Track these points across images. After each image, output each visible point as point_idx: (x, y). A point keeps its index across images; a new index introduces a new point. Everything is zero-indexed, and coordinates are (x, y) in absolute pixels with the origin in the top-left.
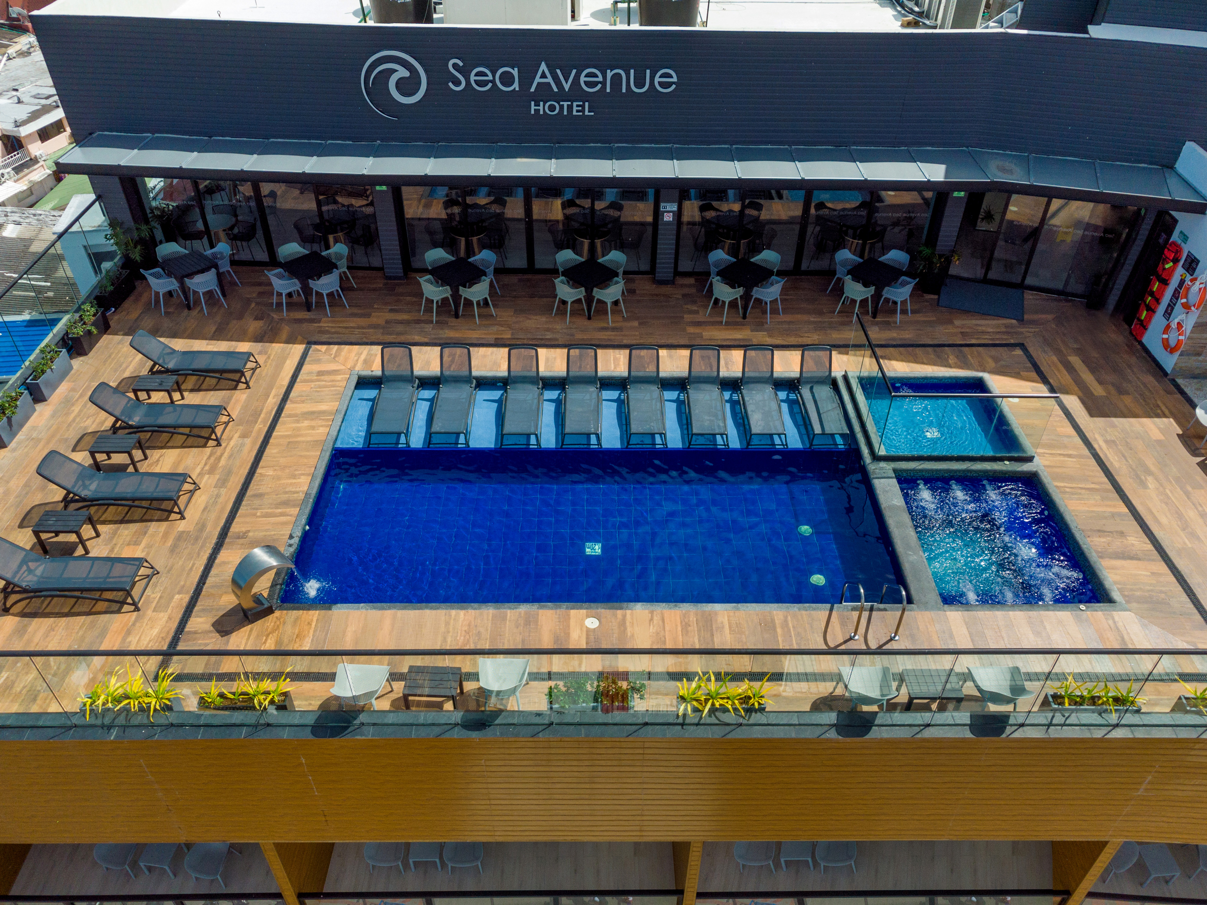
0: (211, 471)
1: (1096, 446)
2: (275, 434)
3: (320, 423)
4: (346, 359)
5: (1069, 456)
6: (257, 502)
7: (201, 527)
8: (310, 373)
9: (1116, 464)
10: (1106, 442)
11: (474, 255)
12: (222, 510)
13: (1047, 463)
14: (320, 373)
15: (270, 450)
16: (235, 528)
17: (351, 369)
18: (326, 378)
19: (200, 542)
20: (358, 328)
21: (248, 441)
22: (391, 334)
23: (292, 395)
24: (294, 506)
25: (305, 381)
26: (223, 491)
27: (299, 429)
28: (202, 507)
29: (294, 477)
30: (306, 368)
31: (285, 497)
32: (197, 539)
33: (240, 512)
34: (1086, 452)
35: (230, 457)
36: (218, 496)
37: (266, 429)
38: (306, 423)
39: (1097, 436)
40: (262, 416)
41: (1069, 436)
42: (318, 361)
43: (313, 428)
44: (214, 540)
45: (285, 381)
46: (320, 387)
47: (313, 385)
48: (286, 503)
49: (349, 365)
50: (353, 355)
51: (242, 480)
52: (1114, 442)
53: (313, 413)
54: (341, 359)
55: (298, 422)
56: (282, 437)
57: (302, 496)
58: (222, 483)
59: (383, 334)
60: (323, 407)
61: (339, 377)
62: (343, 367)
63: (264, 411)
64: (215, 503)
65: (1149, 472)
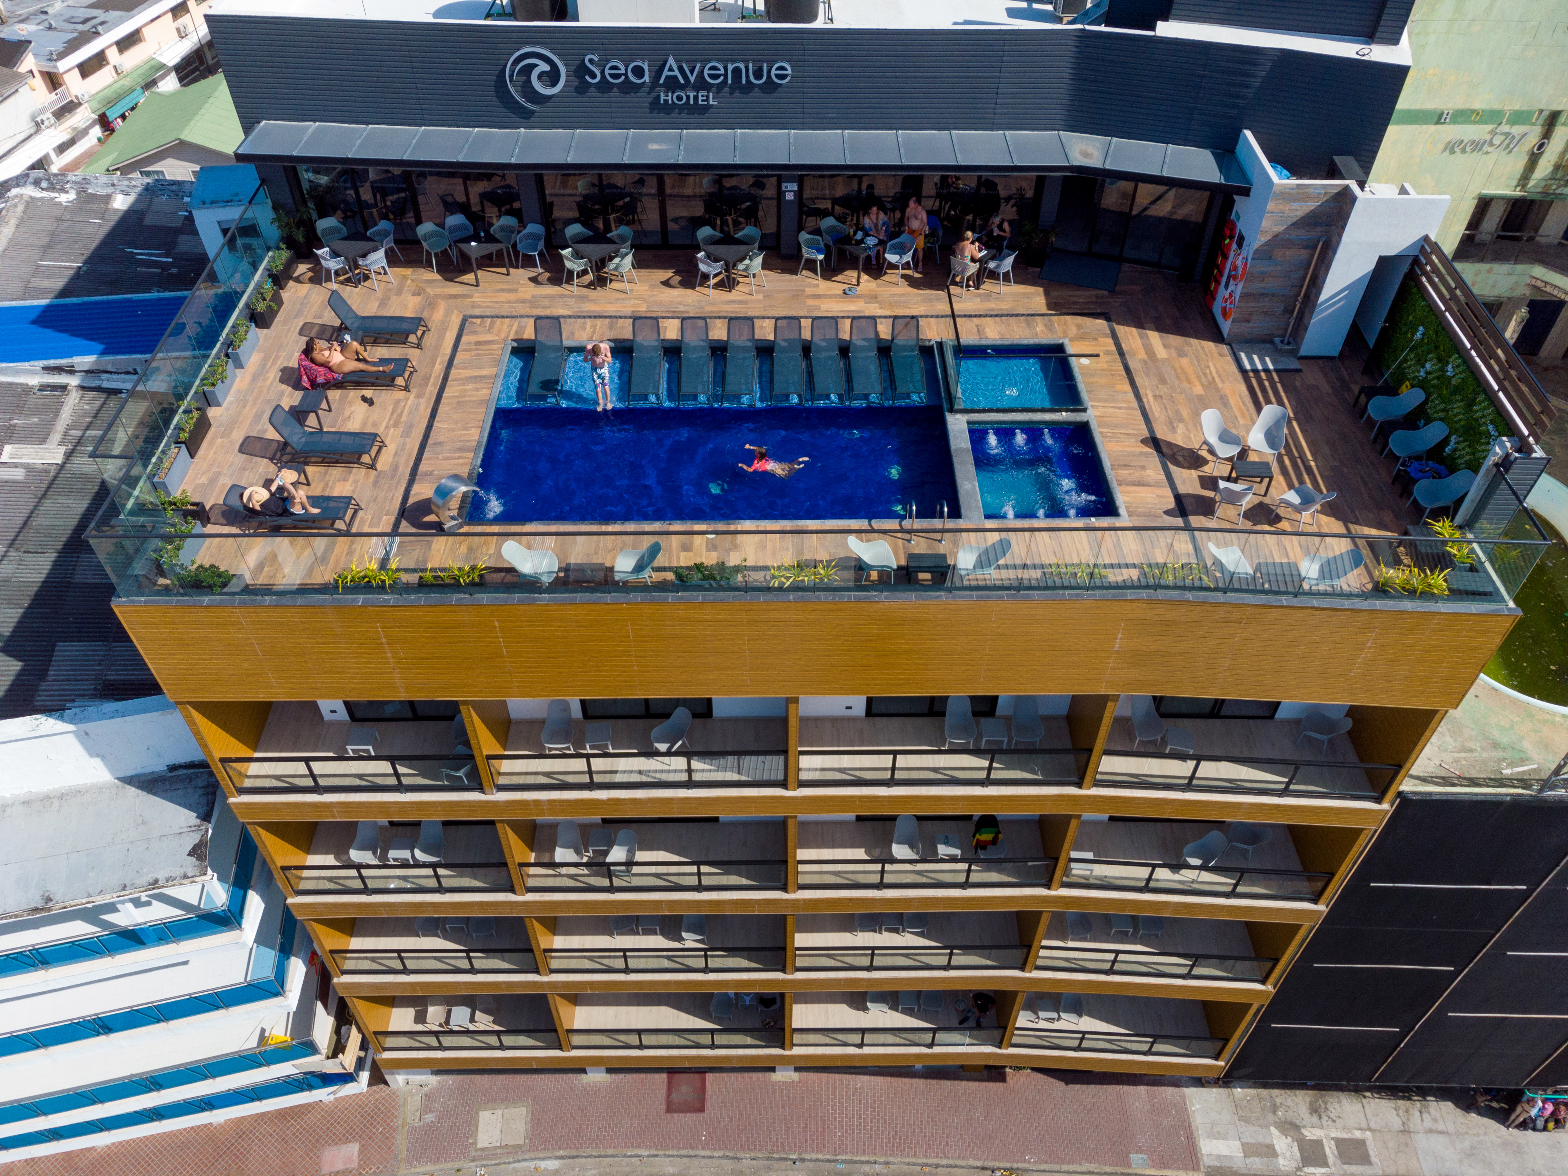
0: (396, 425)
1: (1145, 400)
2: (445, 395)
3: (483, 385)
4: (500, 331)
5: (1119, 408)
6: (438, 449)
7: (395, 467)
8: (469, 343)
9: (1157, 414)
10: (1155, 396)
11: (611, 231)
12: (410, 455)
13: (1099, 414)
14: (478, 343)
15: (442, 409)
16: (422, 468)
17: (505, 340)
18: (483, 347)
19: (396, 479)
20: (509, 302)
21: (423, 401)
22: (537, 308)
23: (455, 362)
24: (469, 451)
25: (465, 350)
26: (408, 440)
27: (464, 390)
28: (393, 452)
29: (466, 429)
30: (465, 339)
31: (460, 445)
32: (393, 477)
33: (425, 456)
34: (1135, 404)
35: (410, 413)
36: (404, 444)
37: (436, 391)
38: (471, 386)
39: (1148, 392)
40: (432, 380)
41: (1125, 392)
42: (474, 333)
43: (477, 390)
44: (407, 477)
45: (448, 351)
46: (478, 355)
47: (473, 353)
48: (462, 449)
49: (503, 335)
50: (505, 327)
51: (423, 432)
52: (1161, 396)
53: (476, 377)
54: (495, 330)
55: (463, 384)
56: (451, 397)
57: (475, 444)
58: (406, 434)
59: (530, 308)
60: (484, 372)
61: (495, 347)
62: (497, 338)
63: (433, 375)
64: (403, 449)
65: (1182, 420)
